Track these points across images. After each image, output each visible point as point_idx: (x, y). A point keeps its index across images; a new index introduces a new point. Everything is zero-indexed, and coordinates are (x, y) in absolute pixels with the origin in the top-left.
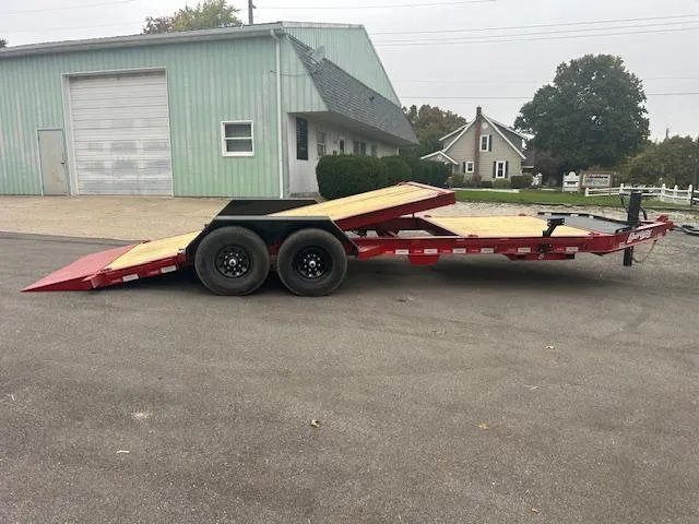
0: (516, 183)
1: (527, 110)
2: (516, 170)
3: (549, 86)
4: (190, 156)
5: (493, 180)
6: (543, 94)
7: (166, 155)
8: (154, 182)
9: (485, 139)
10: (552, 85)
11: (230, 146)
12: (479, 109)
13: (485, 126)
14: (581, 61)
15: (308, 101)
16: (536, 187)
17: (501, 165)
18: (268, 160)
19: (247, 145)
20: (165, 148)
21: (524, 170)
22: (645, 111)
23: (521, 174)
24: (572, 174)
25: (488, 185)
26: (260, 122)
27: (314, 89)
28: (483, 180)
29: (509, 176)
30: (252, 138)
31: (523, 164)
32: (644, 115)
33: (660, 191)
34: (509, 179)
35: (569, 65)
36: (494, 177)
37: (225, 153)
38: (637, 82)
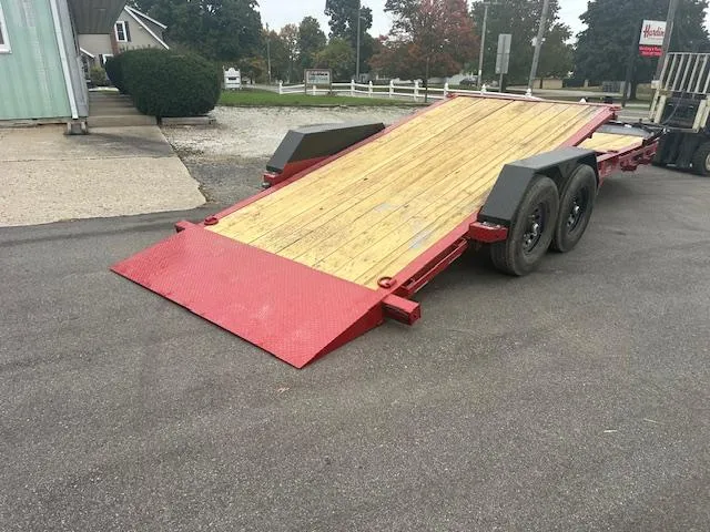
9: (120, 26)
24: (232, 70)
33: (350, 87)
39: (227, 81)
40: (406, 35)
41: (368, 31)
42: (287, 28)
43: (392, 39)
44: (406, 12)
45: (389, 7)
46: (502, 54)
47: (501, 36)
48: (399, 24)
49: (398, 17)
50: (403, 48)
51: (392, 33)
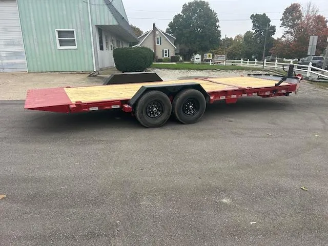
0: (173, 59)
1: (171, 25)
2: (172, 54)
3: (179, 15)
4: (37, 49)
5: (163, 58)
6: (177, 18)
7: (21, 49)
8: (13, 64)
9: (158, 38)
10: (181, 14)
11: (62, 43)
12: (154, 24)
13: (157, 33)
14: (193, 3)
15: (107, 19)
16: (181, 61)
17: (166, 51)
18: (85, 50)
19: (73, 43)
20: (19, 45)
21: (175, 54)
22: (219, 27)
23: (174, 55)
24: (198, 55)
25: (161, 61)
26: (79, 30)
27: (110, 12)
28: (158, 58)
29: (170, 56)
30: (75, 38)
31: (175, 51)
32: (219, 29)
33: (240, 62)
34: (170, 58)
35: (187, 4)
36: (163, 56)
37: (59, 47)
38: (215, 14)
39: (195, 60)
40: (290, 37)
41: (273, 36)
42: (238, 36)
43: (284, 39)
44: (291, 27)
45: (283, 25)
46: (312, 45)
47: (311, 37)
48: (288, 32)
49: (287, 29)
50: (288, 44)
51: (283, 36)
